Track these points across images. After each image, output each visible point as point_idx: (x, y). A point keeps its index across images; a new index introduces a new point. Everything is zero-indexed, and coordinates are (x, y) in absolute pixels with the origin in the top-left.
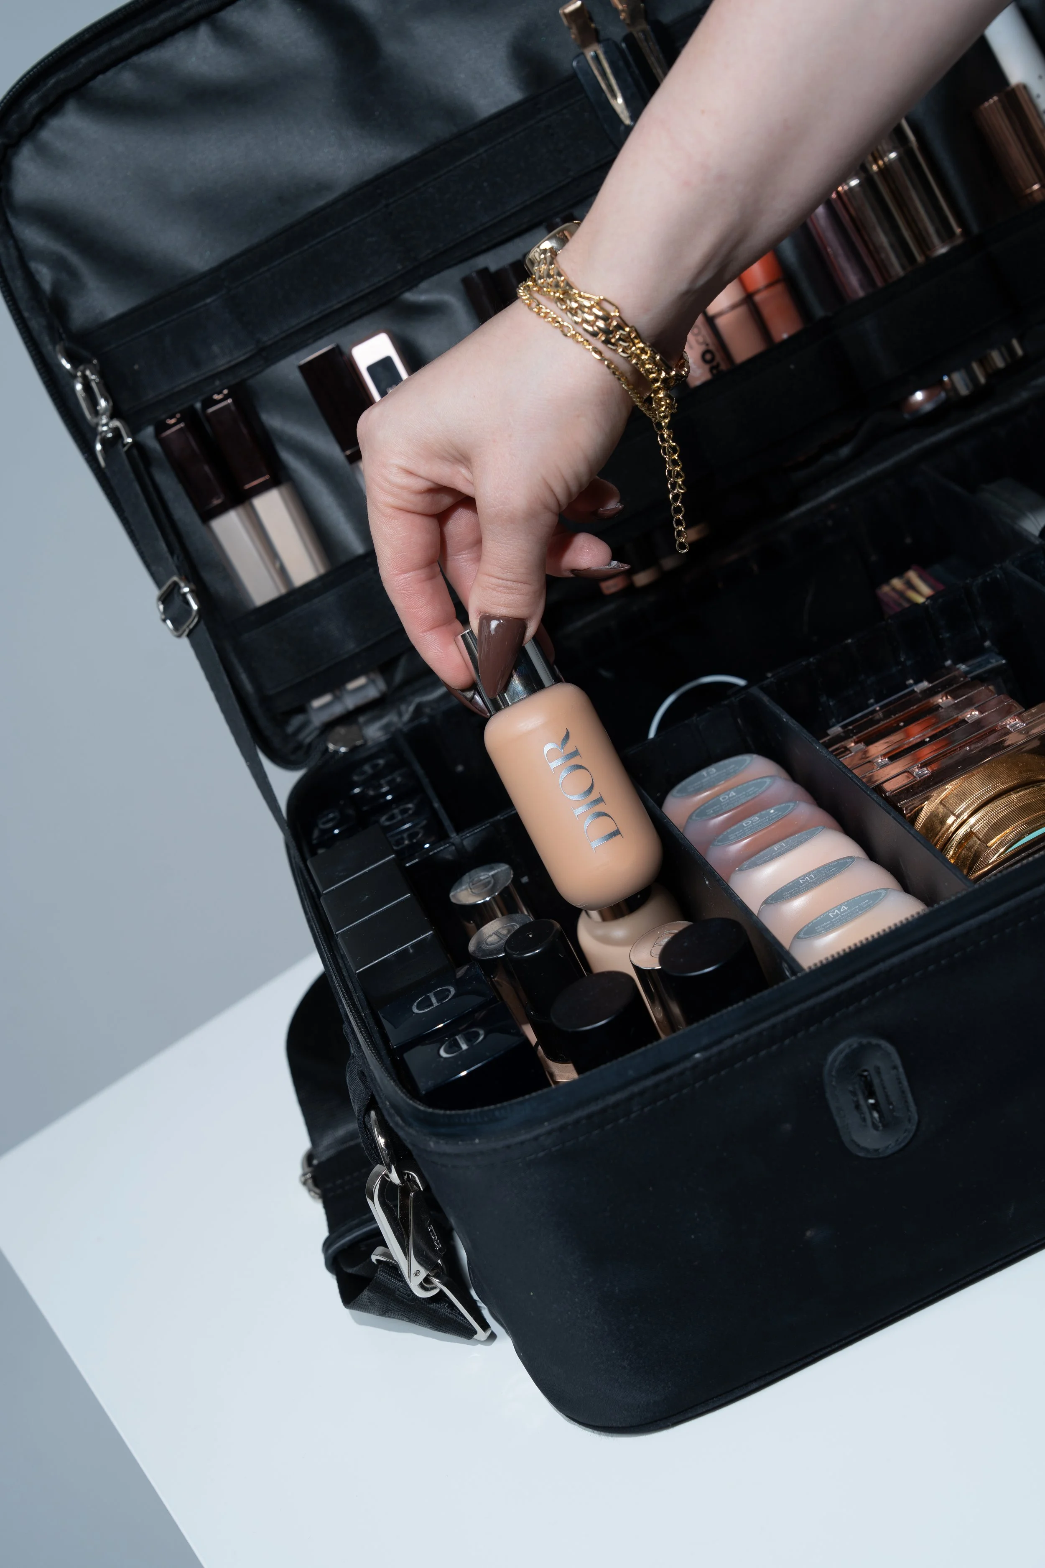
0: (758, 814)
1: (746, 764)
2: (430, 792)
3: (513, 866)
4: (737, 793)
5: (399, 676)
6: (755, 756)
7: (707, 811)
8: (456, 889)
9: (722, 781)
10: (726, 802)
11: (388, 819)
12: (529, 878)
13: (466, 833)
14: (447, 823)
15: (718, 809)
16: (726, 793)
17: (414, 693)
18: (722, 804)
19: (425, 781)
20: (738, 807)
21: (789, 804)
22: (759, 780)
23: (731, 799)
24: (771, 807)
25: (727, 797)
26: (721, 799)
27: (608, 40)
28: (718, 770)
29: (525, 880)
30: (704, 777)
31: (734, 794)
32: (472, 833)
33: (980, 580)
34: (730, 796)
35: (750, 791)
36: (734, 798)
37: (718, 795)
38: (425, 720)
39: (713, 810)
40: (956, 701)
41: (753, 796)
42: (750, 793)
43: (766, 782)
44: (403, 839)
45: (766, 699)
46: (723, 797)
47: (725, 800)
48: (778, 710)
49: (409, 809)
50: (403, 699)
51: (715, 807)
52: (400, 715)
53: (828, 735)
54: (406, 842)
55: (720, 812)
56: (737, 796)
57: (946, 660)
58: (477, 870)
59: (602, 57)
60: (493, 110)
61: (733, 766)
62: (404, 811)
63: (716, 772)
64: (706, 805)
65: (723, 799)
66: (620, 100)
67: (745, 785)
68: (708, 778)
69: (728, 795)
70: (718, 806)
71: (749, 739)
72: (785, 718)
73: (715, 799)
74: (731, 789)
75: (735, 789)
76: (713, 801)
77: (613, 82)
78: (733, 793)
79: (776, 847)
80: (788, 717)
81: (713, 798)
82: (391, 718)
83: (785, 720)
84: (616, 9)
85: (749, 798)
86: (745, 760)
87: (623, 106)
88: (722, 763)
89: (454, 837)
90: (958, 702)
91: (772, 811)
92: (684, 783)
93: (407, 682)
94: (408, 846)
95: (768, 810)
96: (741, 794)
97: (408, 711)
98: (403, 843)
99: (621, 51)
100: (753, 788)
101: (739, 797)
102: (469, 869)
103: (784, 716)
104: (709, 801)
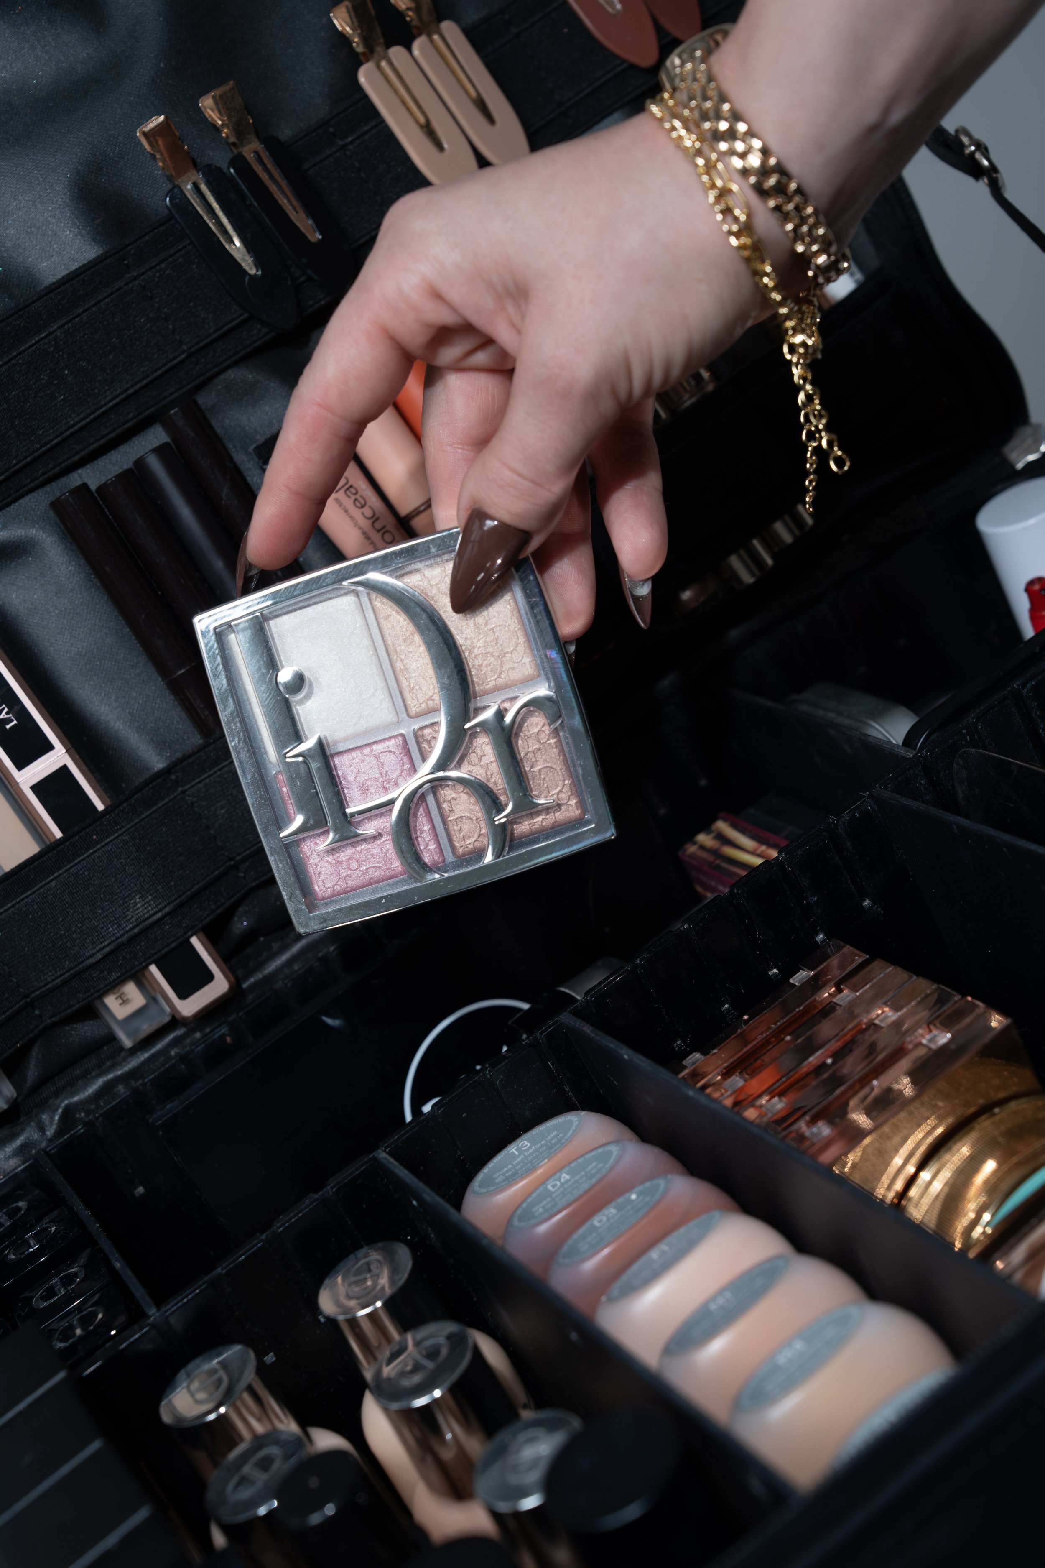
0: (614, 1204)
1: (573, 1128)
2: (105, 1244)
3: (249, 1342)
4: (572, 1173)
5: (32, 1073)
6: (583, 1113)
7: (534, 1210)
8: (168, 1396)
9: (544, 1159)
10: (558, 1192)
11: (44, 1298)
12: (276, 1355)
13: (170, 1305)
14: (139, 1292)
15: (549, 1205)
16: (555, 1177)
17: (57, 1094)
18: (554, 1195)
19: (95, 1227)
20: (581, 1197)
21: (656, 1181)
22: (600, 1150)
23: (566, 1186)
24: (629, 1189)
25: (558, 1183)
26: (549, 1187)
27: (209, 166)
28: (533, 1142)
29: (270, 1358)
30: (514, 1156)
31: (568, 1177)
32: (180, 1304)
33: (846, 816)
34: (563, 1180)
35: (592, 1169)
36: (570, 1183)
37: (543, 1181)
38: (80, 1129)
39: (543, 1207)
40: (858, 994)
41: (599, 1176)
42: (593, 1172)
43: (611, 1152)
44: (72, 1328)
45: (587, 1029)
46: (552, 1184)
47: (556, 1188)
48: (611, 1044)
49: (75, 1275)
50: (44, 1105)
51: (544, 1203)
52: (42, 1129)
53: (685, 1067)
54: (78, 1332)
55: (555, 1209)
56: (573, 1180)
57: (818, 935)
58: (198, 1361)
59: (203, 187)
60: (62, 272)
61: (555, 1133)
62: (68, 1280)
63: (530, 1148)
64: (529, 1200)
65: (554, 1186)
66: (237, 243)
67: (580, 1160)
68: (522, 1156)
69: (559, 1179)
70: (549, 1199)
71: (567, 1088)
72: (626, 1054)
73: (541, 1189)
74: (560, 1169)
75: (567, 1169)
76: (538, 1192)
77: (225, 220)
78: (565, 1177)
79: (654, 1254)
80: (631, 1052)
81: (537, 1188)
82: (29, 1134)
83: (626, 1057)
84: (214, 126)
85: (594, 1180)
86: (571, 1122)
87: (244, 250)
88: (535, 1131)
89: (153, 1313)
90: (861, 995)
91: (634, 1197)
92: (486, 1170)
93: (44, 1081)
94: (81, 1337)
95: (627, 1195)
96: (579, 1176)
97: (52, 1121)
98: (75, 1334)
99: (231, 179)
100: (594, 1164)
101: (576, 1182)
102: (185, 1364)
103: (623, 1051)
104: (532, 1192)
